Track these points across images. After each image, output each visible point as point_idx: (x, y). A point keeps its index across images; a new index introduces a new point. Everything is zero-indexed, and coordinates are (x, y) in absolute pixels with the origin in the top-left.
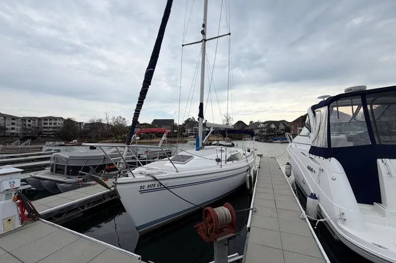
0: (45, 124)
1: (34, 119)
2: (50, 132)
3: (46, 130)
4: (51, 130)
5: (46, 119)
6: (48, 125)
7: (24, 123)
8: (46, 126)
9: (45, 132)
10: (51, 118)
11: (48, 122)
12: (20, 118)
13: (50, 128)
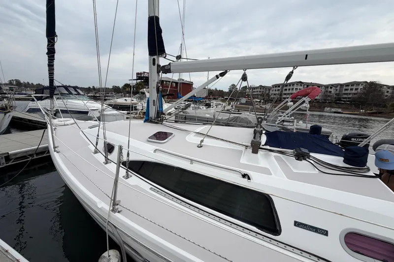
0: (346, 90)
1: (336, 86)
2: (349, 98)
3: (345, 96)
4: (351, 96)
5: (347, 85)
6: (349, 92)
7: (327, 90)
8: (346, 92)
9: (344, 98)
10: (353, 84)
11: (350, 87)
12: (324, 86)
13: (350, 94)
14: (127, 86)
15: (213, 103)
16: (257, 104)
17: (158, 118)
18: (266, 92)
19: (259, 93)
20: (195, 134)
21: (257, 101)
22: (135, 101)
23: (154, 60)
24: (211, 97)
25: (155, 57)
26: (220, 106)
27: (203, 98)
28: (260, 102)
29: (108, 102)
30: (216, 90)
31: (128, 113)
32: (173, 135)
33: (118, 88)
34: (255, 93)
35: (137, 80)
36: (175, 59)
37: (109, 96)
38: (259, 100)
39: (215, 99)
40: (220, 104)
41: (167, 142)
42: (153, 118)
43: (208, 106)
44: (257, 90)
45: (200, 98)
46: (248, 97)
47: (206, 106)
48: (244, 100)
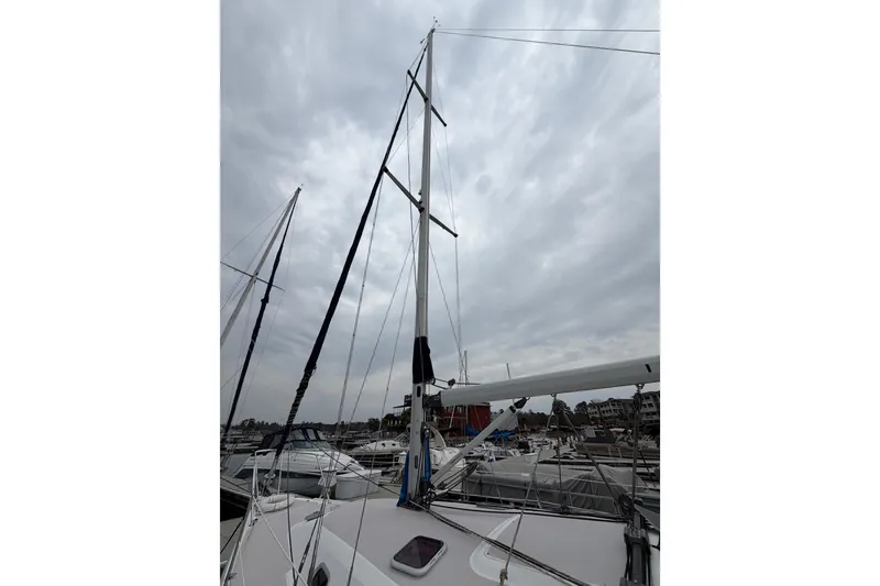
14: (389, 417)
15: (534, 440)
16: (622, 439)
17: (422, 496)
18: (626, 411)
19: (613, 413)
20: (488, 546)
21: (618, 433)
22: (398, 447)
23: (419, 388)
24: (526, 429)
25: (421, 385)
26: (547, 447)
27: (513, 433)
28: (625, 433)
29: (355, 451)
30: (532, 413)
31: (383, 474)
32: (443, 548)
33: (376, 421)
34: (607, 415)
35: (405, 406)
36: (446, 386)
37: (360, 438)
38: (623, 430)
39: (533, 431)
40: (546, 443)
41: (429, 571)
42: (413, 496)
43: (524, 447)
44: (608, 408)
45: (506, 431)
46: (596, 424)
47: (519, 448)
48: (590, 432)
